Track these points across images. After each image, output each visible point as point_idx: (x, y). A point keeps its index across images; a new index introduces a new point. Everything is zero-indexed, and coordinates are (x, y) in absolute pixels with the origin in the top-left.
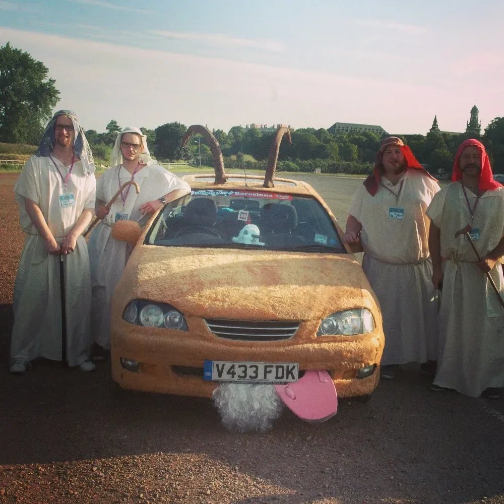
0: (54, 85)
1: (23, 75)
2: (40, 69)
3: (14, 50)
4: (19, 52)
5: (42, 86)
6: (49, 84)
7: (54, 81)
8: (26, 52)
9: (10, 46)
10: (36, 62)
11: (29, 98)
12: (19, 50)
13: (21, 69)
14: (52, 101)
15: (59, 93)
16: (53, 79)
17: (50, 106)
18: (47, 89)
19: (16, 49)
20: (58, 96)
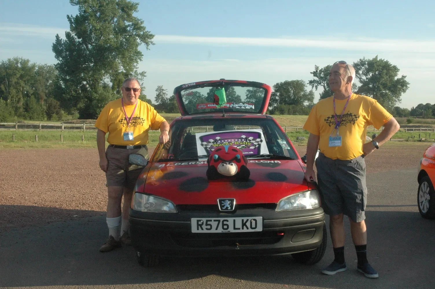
0: (406, 79)
1: (386, 74)
2: (395, 69)
3: (380, 60)
4: (383, 60)
5: (398, 80)
6: (402, 79)
7: (405, 77)
8: (387, 60)
9: (378, 57)
10: (392, 65)
11: (389, 89)
12: (383, 59)
13: (385, 71)
14: (403, 90)
15: (409, 84)
16: (404, 75)
17: (402, 93)
18: (401, 82)
19: (381, 59)
20: (408, 86)
